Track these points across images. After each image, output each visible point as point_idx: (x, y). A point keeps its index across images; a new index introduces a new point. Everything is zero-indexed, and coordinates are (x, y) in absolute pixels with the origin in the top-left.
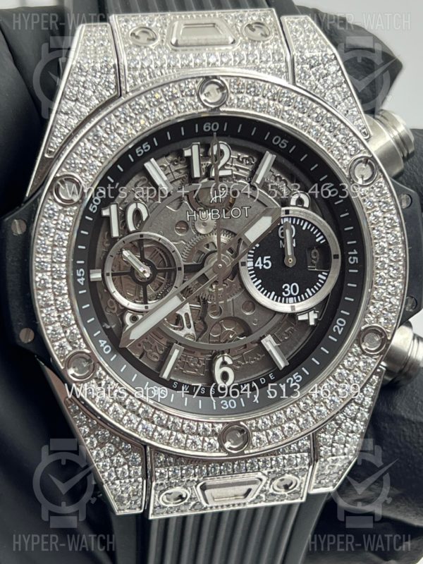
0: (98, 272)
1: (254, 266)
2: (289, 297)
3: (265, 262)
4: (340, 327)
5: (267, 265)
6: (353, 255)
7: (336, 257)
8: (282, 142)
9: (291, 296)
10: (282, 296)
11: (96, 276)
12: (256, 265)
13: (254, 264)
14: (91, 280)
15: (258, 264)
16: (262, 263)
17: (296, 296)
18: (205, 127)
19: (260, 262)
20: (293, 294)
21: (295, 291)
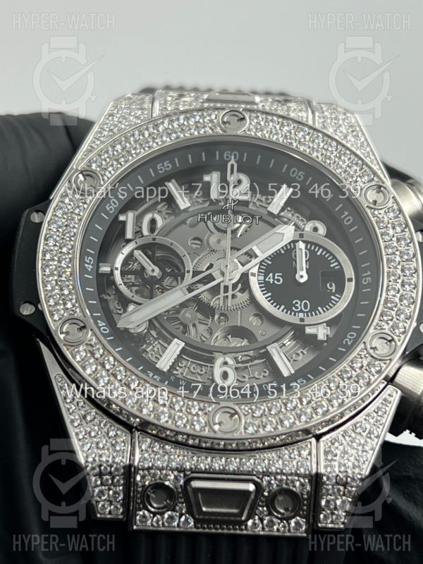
0: (108, 266)
1: (264, 280)
2: (299, 312)
3: (276, 278)
4: (350, 340)
5: (278, 280)
6: (366, 277)
7: (350, 280)
8: (299, 174)
9: (301, 311)
10: (292, 311)
11: (105, 269)
12: (267, 279)
13: (265, 278)
14: (100, 272)
15: (269, 278)
16: (274, 278)
17: (307, 312)
18: (225, 155)
19: (271, 278)
20: (303, 309)
21: (306, 308)
